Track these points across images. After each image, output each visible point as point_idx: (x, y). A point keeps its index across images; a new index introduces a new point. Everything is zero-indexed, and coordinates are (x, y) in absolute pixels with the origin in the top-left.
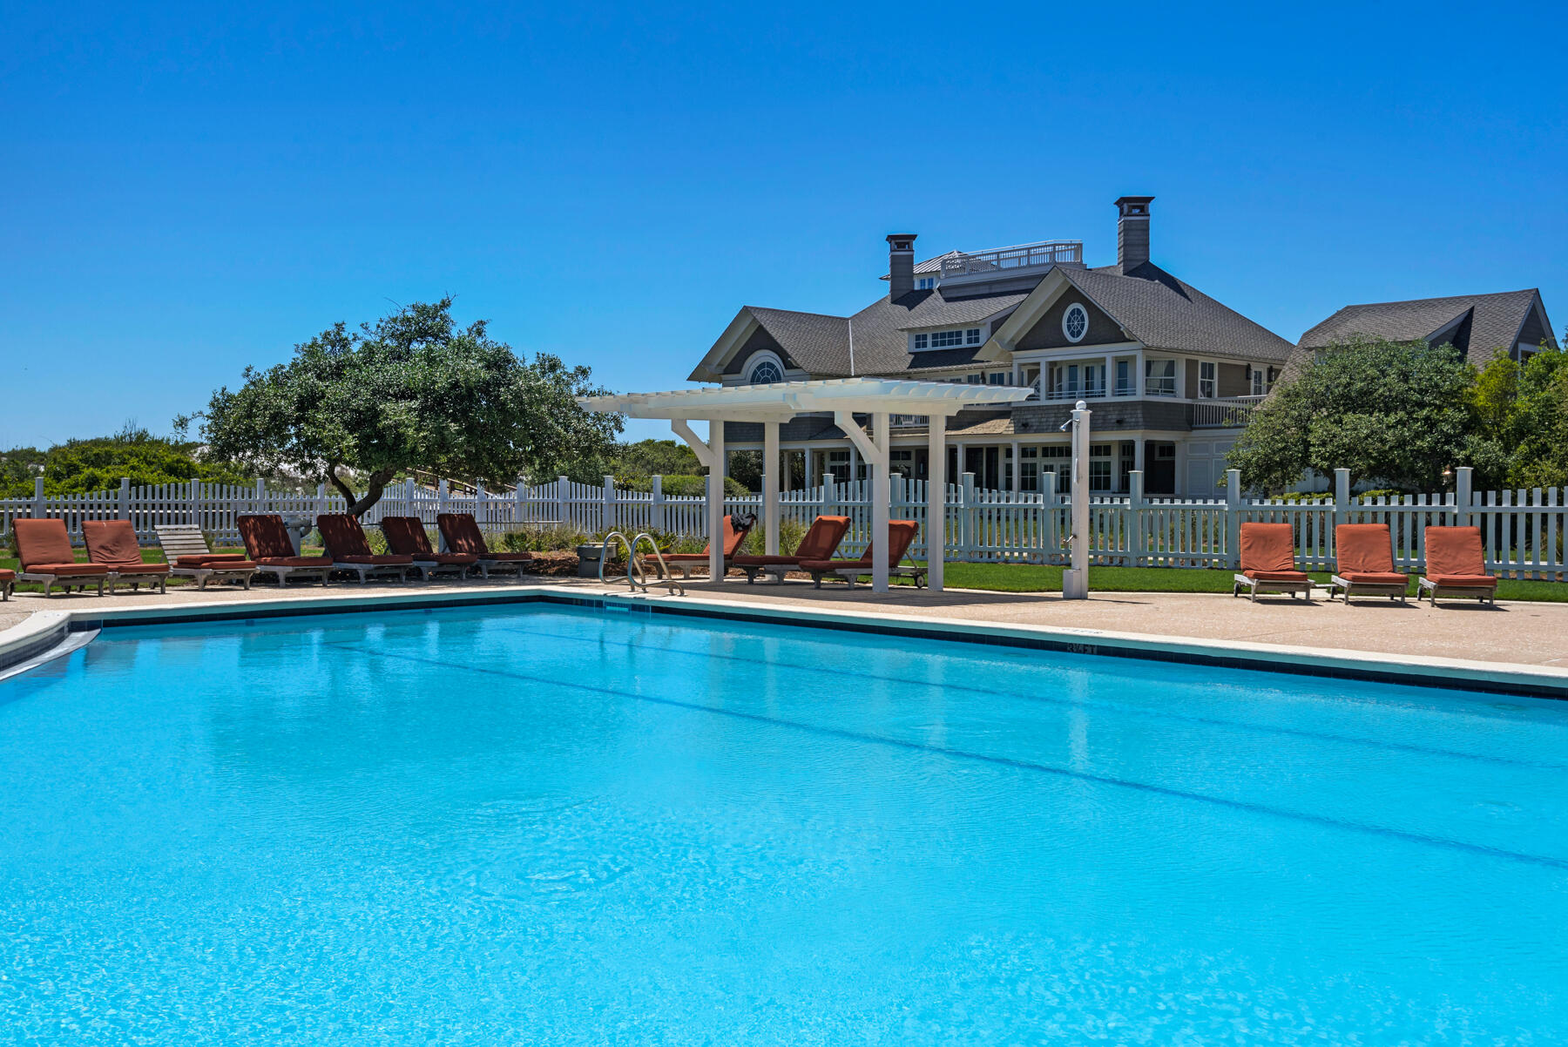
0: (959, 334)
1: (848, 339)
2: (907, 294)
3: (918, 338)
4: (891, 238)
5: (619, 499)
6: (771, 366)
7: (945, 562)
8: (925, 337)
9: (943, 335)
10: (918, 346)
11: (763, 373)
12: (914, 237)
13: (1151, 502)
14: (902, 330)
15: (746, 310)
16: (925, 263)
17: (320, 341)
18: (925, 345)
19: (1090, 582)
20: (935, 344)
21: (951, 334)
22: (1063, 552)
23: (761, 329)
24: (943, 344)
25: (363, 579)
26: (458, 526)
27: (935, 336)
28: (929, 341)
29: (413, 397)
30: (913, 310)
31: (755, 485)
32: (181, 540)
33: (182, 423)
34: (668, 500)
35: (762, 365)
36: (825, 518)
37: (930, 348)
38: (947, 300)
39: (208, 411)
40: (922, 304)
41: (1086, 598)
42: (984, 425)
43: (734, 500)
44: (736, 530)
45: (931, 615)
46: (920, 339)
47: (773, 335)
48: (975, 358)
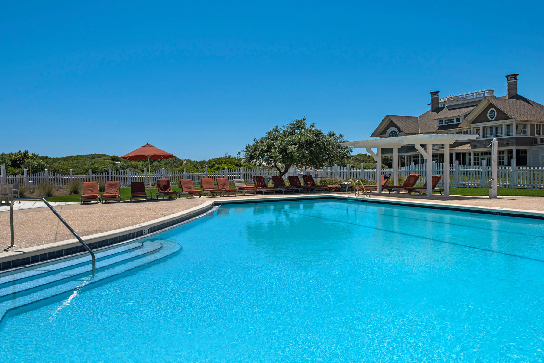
0: (453, 119)
1: (418, 123)
2: (436, 109)
3: (440, 121)
4: (431, 93)
5: (351, 170)
6: (394, 131)
7: (450, 187)
8: (442, 121)
9: (448, 120)
10: (440, 124)
11: (392, 134)
12: (439, 92)
13: (519, 168)
14: (435, 119)
15: (387, 116)
16: (442, 99)
17: (272, 131)
18: (442, 123)
19: (498, 193)
20: (445, 123)
21: (451, 120)
22: (488, 184)
23: (392, 121)
24: (448, 123)
25: (284, 193)
26: (308, 178)
27: (445, 121)
28: (444, 122)
29: (296, 144)
30: (438, 113)
31: (390, 166)
32: (239, 183)
33: (239, 153)
34: (365, 170)
35: (392, 132)
36: (412, 175)
37: (444, 124)
38: (449, 110)
39: (245, 150)
40: (441, 111)
41: (497, 198)
42: (462, 146)
43: (384, 170)
44: (385, 179)
45: (446, 203)
46: (441, 122)
47: (395, 123)
48: (458, 127)
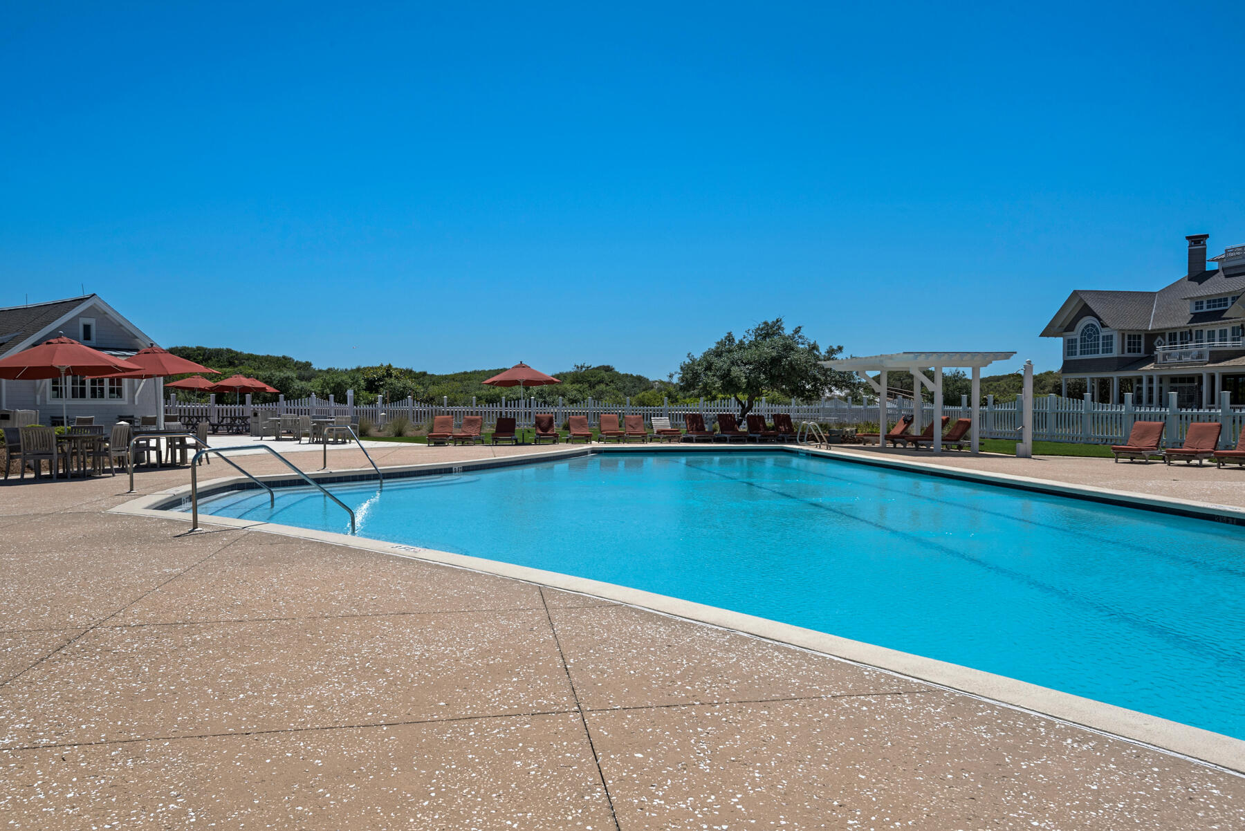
0: (1226, 299)
1: (1153, 306)
2: (1198, 274)
3: (1197, 303)
4: (1188, 238)
6: (1093, 325)
8: (1202, 303)
9: (1214, 301)
10: (1197, 309)
11: (1088, 331)
12: (1207, 236)
14: (1185, 299)
15: (1075, 293)
18: (1202, 308)
20: (1208, 307)
21: (1220, 300)
23: (1086, 305)
24: (1214, 306)
27: (1209, 302)
28: (1205, 305)
30: (1201, 285)
32: (661, 423)
35: (1088, 326)
37: (1205, 309)
38: (1227, 276)
39: (679, 371)
40: (1208, 280)
41: (1031, 458)
42: (1236, 360)
44: (905, 423)
46: (1199, 304)
47: (1092, 307)
48: (1224, 316)
